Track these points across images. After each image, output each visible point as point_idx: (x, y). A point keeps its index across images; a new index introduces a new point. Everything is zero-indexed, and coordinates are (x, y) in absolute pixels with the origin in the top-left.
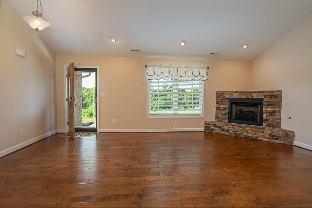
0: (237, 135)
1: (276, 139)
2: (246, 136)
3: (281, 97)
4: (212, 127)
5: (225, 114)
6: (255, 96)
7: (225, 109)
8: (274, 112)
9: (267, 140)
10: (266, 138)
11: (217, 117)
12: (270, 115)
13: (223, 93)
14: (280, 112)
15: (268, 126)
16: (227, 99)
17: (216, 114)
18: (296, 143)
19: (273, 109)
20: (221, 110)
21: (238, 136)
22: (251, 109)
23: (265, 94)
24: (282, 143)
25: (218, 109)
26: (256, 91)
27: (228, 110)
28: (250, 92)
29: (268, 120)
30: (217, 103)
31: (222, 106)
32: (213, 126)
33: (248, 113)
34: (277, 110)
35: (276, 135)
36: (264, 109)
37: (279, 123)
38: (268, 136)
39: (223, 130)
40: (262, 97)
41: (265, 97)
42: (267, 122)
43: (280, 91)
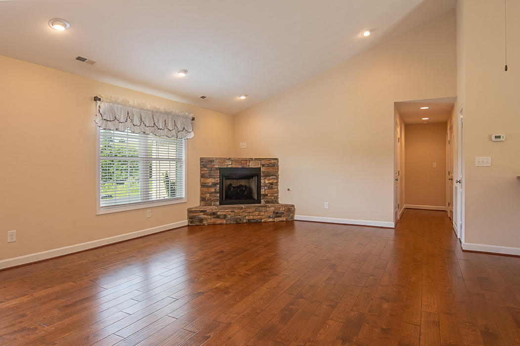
0: (238, 220)
1: (280, 217)
2: (249, 220)
3: (278, 166)
4: (202, 216)
5: (215, 192)
6: (252, 165)
7: (215, 184)
8: (272, 184)
9: (271, 220)
10: (269, 217)
11: (203, 199)
12: (269, 188)
13: (211, 161)
14: (277, 184)
15: (267, 202)
16: (217, 169)
17: (202, 194)
18: (297, 217)
19: (270, 181)
20: (210, 187)
21: (240, 221)
22: (243, 183)
23: (263, 162)
24: (285, 220)
25: (203, 185)
26: (254, 158)
27: (218, 186)
28: (247, 159)
29: (267, 195)
30: (202, 176)
31: (210, 181)
32: (202, 213)
33: (244, 189)
34: (275, 181)
35: (279, 212)
36: (262, 181)
37: (277, 198)
38: (271, 214)
39: (218, 217)
40: (259, 166)
41: (263, 165)
42: (265, 197)
43: (277, 159)
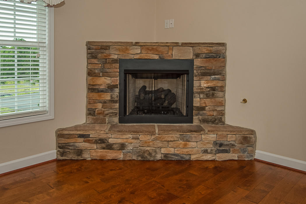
0: (146, 155)
1: (226, 151)
2: (166, 155)
3: (224, 58)
4: (81, 144)
5: (112, 101)
6: (176, 54)
7: (111, 88)
8: (213, 89)
9: (209, 157)
10: (206, 152)
11: (91, 112)
12: (208, 96)
13: (104, 47)
14: (222, 89)
15: (205, 121)
16: (115, 61)
17: (89, 103)
18: (260, 154)
19: (211, 85)
20: (102, 91)
21: (149, 157)
22: (164, 84)
23: (198, 50)
24: (237, 159)
25: (92, 89)
26: (181, 41)
27: (117, 90)
28: (168, 45)
29: (203, 109)
30: (90, 73)
31: (104, 82)
32: (82, 140)
33: (163, 96)
34: (219, 84)
35: (226, 143)
36: (196, 84)
37: (222, 113)
38: (210, 147)
39: (110, 147)
40: (191, 57)
41: (197, 56)
42: (201, 112)
43: (223, 45)
